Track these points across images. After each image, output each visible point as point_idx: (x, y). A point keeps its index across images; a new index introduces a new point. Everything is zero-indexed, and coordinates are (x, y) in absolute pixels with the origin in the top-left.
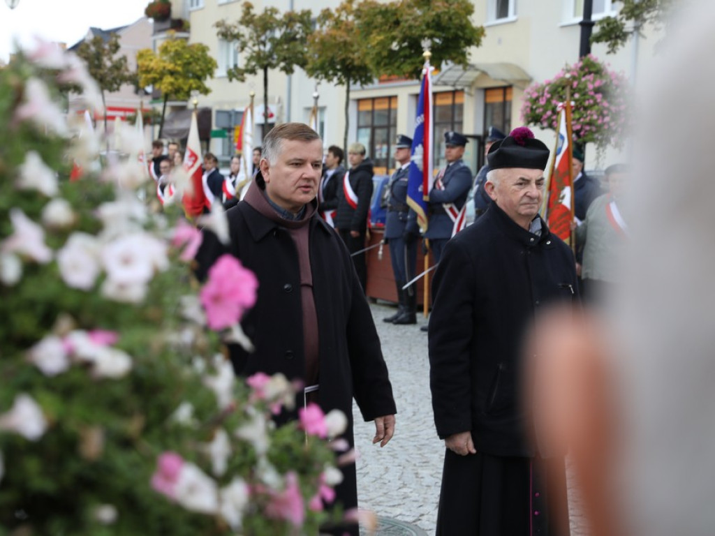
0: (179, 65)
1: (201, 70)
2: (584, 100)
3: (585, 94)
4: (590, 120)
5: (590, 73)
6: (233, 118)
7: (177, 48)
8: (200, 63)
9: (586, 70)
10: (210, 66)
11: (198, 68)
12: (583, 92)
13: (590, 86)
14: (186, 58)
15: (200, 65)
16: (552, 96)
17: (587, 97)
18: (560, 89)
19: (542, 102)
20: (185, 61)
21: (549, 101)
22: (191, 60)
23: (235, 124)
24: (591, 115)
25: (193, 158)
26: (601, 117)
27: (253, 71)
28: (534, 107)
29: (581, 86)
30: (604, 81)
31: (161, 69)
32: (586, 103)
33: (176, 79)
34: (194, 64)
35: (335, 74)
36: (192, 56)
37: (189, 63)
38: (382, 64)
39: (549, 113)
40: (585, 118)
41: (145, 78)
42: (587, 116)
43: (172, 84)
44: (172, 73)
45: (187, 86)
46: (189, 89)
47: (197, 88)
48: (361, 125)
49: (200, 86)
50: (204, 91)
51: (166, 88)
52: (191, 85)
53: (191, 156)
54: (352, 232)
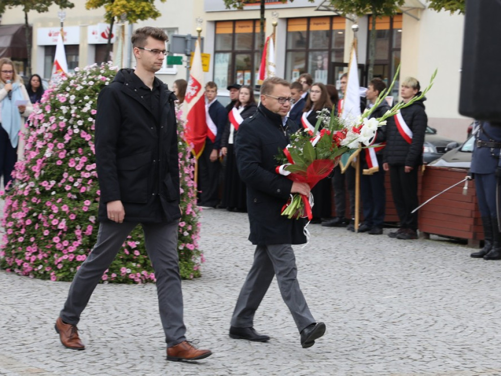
6: (189, 43)
23: (191, 51)
45: (140, 9)
46: (141, 11)
47: (148, 12)
48: (219, 49)
49: (151, 9)
50: (156, 15)
51: (118, 10)
52: (144, 7)
53: (193, 85)
54: (407, 167)
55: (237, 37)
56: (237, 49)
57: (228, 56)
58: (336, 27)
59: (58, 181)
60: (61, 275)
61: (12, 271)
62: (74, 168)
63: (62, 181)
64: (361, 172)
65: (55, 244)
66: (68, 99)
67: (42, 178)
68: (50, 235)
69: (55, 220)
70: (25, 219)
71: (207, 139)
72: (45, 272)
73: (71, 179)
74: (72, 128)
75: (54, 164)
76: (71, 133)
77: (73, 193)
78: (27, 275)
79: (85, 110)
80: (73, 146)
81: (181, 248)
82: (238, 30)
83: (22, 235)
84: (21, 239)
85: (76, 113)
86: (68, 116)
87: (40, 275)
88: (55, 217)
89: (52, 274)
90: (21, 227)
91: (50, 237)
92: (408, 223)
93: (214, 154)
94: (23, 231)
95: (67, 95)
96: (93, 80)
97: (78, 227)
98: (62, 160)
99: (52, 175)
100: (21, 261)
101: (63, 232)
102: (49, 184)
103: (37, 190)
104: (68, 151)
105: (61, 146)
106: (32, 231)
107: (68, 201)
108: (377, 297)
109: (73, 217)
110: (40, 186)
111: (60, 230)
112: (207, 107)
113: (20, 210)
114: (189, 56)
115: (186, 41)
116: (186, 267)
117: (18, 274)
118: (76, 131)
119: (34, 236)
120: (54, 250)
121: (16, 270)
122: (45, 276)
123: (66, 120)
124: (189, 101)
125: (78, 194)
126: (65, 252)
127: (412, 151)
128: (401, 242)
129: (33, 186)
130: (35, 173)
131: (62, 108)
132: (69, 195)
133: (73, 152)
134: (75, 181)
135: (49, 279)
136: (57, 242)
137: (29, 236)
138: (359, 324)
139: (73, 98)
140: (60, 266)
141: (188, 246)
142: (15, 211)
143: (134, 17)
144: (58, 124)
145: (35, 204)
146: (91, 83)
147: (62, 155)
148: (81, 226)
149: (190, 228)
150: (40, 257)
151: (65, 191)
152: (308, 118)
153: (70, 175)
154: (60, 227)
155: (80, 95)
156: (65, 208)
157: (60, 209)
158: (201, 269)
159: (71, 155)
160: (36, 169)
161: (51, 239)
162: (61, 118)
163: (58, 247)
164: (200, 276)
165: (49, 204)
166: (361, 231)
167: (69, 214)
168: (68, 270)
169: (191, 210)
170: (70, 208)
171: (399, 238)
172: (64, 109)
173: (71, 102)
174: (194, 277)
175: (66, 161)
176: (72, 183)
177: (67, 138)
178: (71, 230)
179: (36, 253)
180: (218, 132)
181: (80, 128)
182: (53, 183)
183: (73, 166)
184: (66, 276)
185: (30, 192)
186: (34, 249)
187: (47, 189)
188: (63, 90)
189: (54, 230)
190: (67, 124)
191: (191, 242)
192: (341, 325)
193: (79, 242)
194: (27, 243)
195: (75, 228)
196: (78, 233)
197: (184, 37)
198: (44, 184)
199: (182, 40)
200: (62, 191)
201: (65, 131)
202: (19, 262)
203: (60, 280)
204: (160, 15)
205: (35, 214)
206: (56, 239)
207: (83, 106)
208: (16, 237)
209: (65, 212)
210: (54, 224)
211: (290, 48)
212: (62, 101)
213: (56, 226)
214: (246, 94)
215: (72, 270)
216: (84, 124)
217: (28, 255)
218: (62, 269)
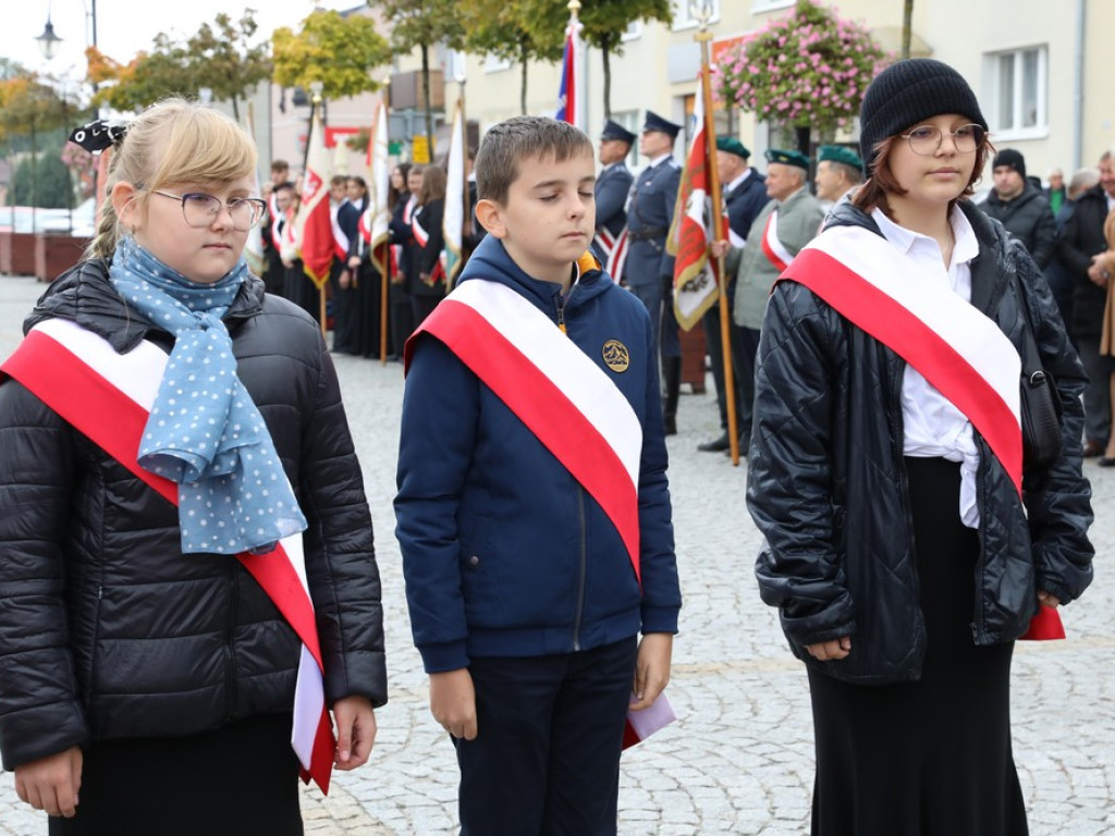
0: (330, 49)
1: (362, 54)
2: (794, 64)
3: (796, 55)
4: (802, 93)
5: (806, 23)
6: (410, 125)
7: (324, 23)
8: (360, 44)
9: (803, 19)
10: (375, 47)
11: (356, 51)
12: (793, 52)
13: (804, 44)
14: (339, 38)
15: (361, 47)
16: (751, 60)
17: (798, 59)
18: (762, 49)
19: (736, 71)
20: (338, 42)
21: (746, 70)
22: (346, 40)
23: (414, 134)
24: (803, 86)
25: (315, 183)
26: (818, 89)
27: (406, 50)
28: (729, 78)
29: (790, 44)
30: (826, 35)
31: (302, 55)
32: (797, 69)
33: (326, 70)
34: (351, 46)
35: (511, 48)
36: (347, 35)
37: (342, 46)
38: (540, 26)
39: (746, 86)
40: (793, 91)
41: (281, 70)
42: (798, 87)
44: (321, 61)
53: (311, 180)
93: (344, 278)
114: (411, 141)
143: (337, 92)
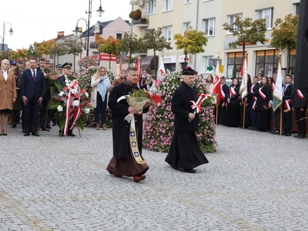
0: (193, 41)
1: (202, 42)
7: (193, 33)
8: (202, 39)
10: (205, 41)
11: (201, 41)
14: (197, 38)
15: (202, 41)
20: (196, 39)
22: (199, 38)
25: (217, 79)
27: (240, 44)
31: (187, 42)
33: (192, 46)
34: (200, 40)
37: (198, 40)
43: (191, 48)
44: (191, 44)
45: (197, 49)
46: (197, 50)
47: (200, 50)
48: (229, 63)
49: (201, 49)
50: (203, 51)
51: (188, 50)
52: (198, 48)
53: (216, 78)
54: (301, 109)
55: (236, 59)
56: (236, 63)
57: (233, 66)
58: (276, 54)
59: (162, 115)
60: (163, 150)
61: (146, 148)
62: (168, 110)
63: (164, 115)
64: (283, 111)
65: (161, 138)
66: (166, 84)
67: (157, 114)
68: (159, 135)
69: (161, 129)
70: (150, 129)
71: (221, 99)
72: (157, 149)
73: (167, 114)
74: (168, 95)
75: (161, 108)
76: (167, 97)
77: (168, 119)
78: (151, 150)
79: (172, 88)
80: (168, 102)
81: (208, 140)
82: (237, 56)
83: (149, 135)
84: (149, 137)
85: (169, 89)
86: (166, 90)
87: (156, 150)
88: (161, 128)
89: (160, 150)
90: (149, 132)
91: (159, 136)
92: (302, 132)
93: (223, 104)
94: (149, 134)
95: (166, 82)
96: (176, 77)
97: (170, 132)
98: (164, 107)
99: (160, 112)
100: (149, 145)
101: (164, 134)
102: (159, 116)
103: (155, 118)
104: (166, 103)
105: (163, 102)
106: (153, 133)
107: (166, 122)
108: (286, 161)
109: (167, 128)
110: (156, 117)
111: (163, 133)
112: (221, 86)
113: (148, 125)
114: (215, 66)
115: (215, 61)
116: (210, 148)
117: (148, 150)
118: (169, 96)
119: (154, 135)
120: (161, 141)
121: (147, 148)
122: (157, 151)
123: (165, 92)
124: (214, 84)
125: (169, 120)
126: (165, 141)
127: (303, 103)
128: (299, 139)
129: (153, 117)
130: (154, 112)
131: (164, 87)
132: (166, 120)
133: (168, 104)
134: (169, 115)
135: (159, 151)
136: (162, 138)
137: (152, 135)
138: (277, 171)
139: (168, 83)
140: (163, 147)
141: (211, 140)
142: (147, 126)
143: (194, 52)
144: (162, 94)
145: (154, 124)
146: (175, 78)
147: (164, 105)
148: (171, 132)
149: (212, 133)
150: (156, 143)
151: (165, 118)
152: (261, 90)
153: (166, 112)
154: (163, 132)
155: (171, 82)
156: (165, 125)
157: (163, 125)
158: (216, 149)
159: (167, 105)
160: (154, 110)
161: (160, 136)
162: (164, 91)
163: (162, 140)
164: (216, 151)
165: (159, 123)
166: (282, 135)
167: (166, 127)
168: (166, 148)
169: (212, 126)
170: (166, 125)
171: (298, 138)
172: (165, 88)
173: (167, 85)
174: (214, 152)
175: (165, 107)
176: (167, 116)
177: (166, 99)
178: (167, 133)
179: (154, 142)
180: (226, 96)
181: (170, 95)
182: (160, 115)
183: (168, 109)
184: (165, 151)
185: (152, 119)
186: (153, 140)
187: (158, 118)
188: (164, 81)
189: (161, 133)
190: (166, 93)
191: (212, 138)
192: (270, 171)
193: (170, 138)
194: (151, 138)
195: (168, 133)
196: (169, 134)
197: (214, 60)
198: (157, 116)
199: (213, 61)
200: (164, 118)
201: (165, 96)
202: (148, 145)
203: (163, 152)
204: (205, 51)
205: (154, 127)
206: (161, 137)
207: (172, 87)
208: (147, 136)
209: (165, 127)
210: (161, 131)
211: (258, 62)
212: (164, 85)
213: (162, 132)
214: (236, 81)
215: (167, 148)
216: (172, 93)
217: (151, 142)
218: (164, 148)
